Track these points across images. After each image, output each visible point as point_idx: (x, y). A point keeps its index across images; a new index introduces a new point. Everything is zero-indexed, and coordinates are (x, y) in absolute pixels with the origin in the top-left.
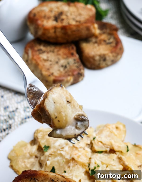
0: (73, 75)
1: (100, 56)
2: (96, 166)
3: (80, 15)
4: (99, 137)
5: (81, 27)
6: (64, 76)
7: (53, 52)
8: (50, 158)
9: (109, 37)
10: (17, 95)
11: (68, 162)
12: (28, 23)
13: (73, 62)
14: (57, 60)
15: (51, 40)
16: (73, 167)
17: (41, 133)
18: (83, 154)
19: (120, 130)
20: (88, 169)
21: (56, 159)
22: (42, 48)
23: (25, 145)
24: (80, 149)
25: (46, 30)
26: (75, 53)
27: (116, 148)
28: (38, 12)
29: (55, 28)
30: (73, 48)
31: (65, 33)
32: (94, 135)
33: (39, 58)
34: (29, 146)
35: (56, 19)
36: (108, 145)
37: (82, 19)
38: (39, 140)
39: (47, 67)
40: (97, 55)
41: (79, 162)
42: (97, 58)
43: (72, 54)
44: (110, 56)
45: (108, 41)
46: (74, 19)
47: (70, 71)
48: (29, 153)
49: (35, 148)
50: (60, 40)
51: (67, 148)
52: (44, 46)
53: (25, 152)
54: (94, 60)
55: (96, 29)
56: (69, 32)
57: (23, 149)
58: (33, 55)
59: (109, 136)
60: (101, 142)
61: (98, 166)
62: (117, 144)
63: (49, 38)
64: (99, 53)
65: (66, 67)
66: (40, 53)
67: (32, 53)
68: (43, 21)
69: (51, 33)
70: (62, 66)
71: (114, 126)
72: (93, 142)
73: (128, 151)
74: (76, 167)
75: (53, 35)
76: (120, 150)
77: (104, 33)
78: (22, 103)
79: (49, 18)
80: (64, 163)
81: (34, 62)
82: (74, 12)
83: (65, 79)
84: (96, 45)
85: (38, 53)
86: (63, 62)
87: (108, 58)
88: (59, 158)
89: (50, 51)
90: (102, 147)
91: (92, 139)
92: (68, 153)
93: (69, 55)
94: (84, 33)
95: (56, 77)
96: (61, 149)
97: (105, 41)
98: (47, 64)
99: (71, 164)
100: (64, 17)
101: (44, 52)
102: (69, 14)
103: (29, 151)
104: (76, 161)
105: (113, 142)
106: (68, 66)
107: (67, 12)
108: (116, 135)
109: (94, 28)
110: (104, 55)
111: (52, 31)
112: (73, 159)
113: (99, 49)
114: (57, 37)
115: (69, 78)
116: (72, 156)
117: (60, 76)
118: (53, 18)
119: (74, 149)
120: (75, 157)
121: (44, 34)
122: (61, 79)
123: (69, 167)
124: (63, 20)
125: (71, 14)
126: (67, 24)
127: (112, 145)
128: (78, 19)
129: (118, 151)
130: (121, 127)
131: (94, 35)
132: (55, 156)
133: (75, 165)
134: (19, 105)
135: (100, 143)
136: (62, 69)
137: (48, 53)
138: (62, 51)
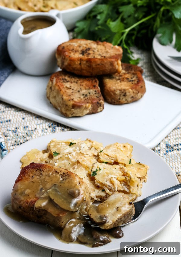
0: (92, 103)
1: (120, 90)
2: (98, 169)
3: (107, 52)
4: (106, 151)
5: (105, 61)
6: (83, 102)
7: (77, 83)
8: (58, 161)
9: (133, 76)
10: (37, 119)
11: (73, 164)
12: (57, 56)
13: (94, 93)
14: (79, 90)
15: (76, 72)
16: (77, 168)
17: (53, 143)
18: (88, 159)
19: (127, 149)
20: (90, 171)
21: (63, 162)
22: (67, 78)
23: (38, 153)
24: (86, 156)
25: (72, 60)
26: (97, 85)
27: (119, 161)
28: (67, 46)
29: (81, 60)
30: (96, 81)
31: (90, 66)
32: (102, 149)
33: (62, 85)
34: (41, 153)
35: (83, 53)
36: (113, 157)
37: (108, 55)
38: (51, 148)
39: (69, 94)
40: (117, 89)
41: (83, 165)
42: (118, 92)
43: (94, 86)
44: (130, 92)
45: (130, 79)
46: (100, 55)
47: (90, 99)
48: (40, 158)
49: (46, 155)
50: (85, 73)
51: (74, 154)
52: (69, 77)
53: (36, 157)
54: (115, 94)
55: (119, 66)
56: (94, 65)
57: (36, 155)
58: (57, 82)
59: (115, 151)
60: (108, 155)
61: (100, 169)
62: (121, 157)
63: (74, 69)
64: (120, 88)
65: (86, 95)
66: (64, 82)
67: (56, 80)
68: (70, 53)
69: (77, 64)
70: (83, 95)
71: (122, 145)
72: (100, 154)
73: (130, 163)
74: (80, 169)
75: (78, 66)
76: (123, 162)
77: (128, 73)
78: (41, 125)
79: (76, 51)
80: (69, 165)
81: (57, 88)
82: (101, 50)
83: (84, 105)
84: (119, 81)
85: (62, 81)
86: (84, 91)
87: (128, 94)
88: (66, 161)
89: (74, 82)
90: (106, 159)
91: (99, 152)
92: (74, 158)
93: (92, 87)
94: (108, 67)
95: (75, 102)
96: (69, 154)
97: (127, 79)
98: (69, 91)
99: (76, 167)
100: (90, 52)
101: (68, 82)
102: (96, 51)
103: (40, 157)
104: (80, 164)
105: (118, 155)
106: (88, 95)
107: (95, 49)
108: (122, 151)
109: (118, 64)
110: (125, 90)
111: (78, 63)
112: (78, 162)
113: (121, 85)
114: (82, 69)
115: (88, 105)
116: (78, 160)
117: (79, 102)
118: (80, 52)
119: (81, 155)
120: (81, 161)
121: (69, 65)
122: (80, 104)
123: (74, 168)
124: (89, 54)
125: (98, 51)
126: (92, 58)
127: (116, 157)
128: (104, 55)
129: (122, 164)
130: (129, 146)
131: (117, 71)
132: (63, 160)
133: (79, 167)
134: (38, 126)
135: (106, 156)
136: (82, 97)
137: (71, 83)
138: (85, 83)
